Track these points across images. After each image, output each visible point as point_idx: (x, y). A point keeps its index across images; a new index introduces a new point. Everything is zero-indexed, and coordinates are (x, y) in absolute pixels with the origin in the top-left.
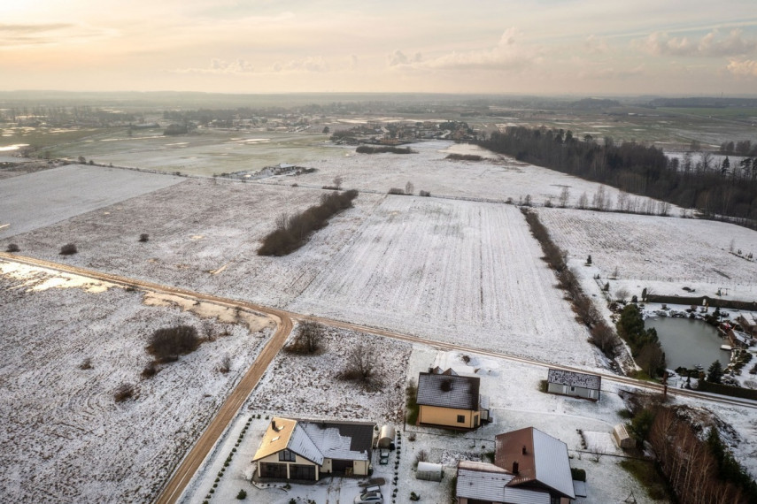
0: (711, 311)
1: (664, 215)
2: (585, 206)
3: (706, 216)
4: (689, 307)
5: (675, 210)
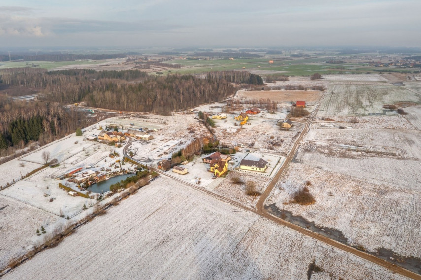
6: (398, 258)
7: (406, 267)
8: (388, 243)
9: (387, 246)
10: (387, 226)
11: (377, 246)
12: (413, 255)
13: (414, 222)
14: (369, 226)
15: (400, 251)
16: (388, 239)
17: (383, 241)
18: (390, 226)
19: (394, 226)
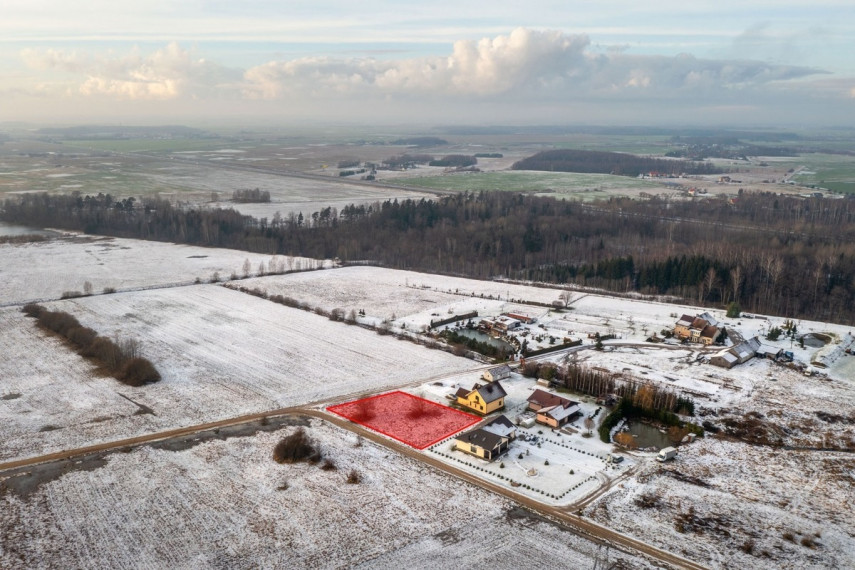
0: (466, 322)
1: (321, 268)
2: (264, 271)
3: (344, 264)
4: (455, 323)
5: (328, 263)
6: (73, 467)
7: (55, 465)
8: (103, 477)
9: (100, 471)
10: (130, 498)
11: (111, 464)
12: (56, 482)
13: (98, 536)
14: (153, 481)
15: (76, 477)
16: (107, 480)
17: (111, 474)
18: (126, 501)
19: (118, 504)
